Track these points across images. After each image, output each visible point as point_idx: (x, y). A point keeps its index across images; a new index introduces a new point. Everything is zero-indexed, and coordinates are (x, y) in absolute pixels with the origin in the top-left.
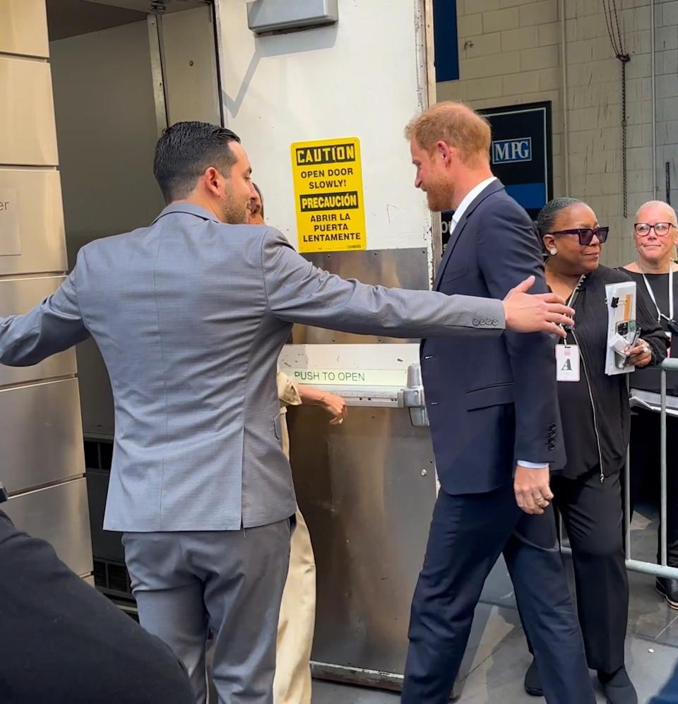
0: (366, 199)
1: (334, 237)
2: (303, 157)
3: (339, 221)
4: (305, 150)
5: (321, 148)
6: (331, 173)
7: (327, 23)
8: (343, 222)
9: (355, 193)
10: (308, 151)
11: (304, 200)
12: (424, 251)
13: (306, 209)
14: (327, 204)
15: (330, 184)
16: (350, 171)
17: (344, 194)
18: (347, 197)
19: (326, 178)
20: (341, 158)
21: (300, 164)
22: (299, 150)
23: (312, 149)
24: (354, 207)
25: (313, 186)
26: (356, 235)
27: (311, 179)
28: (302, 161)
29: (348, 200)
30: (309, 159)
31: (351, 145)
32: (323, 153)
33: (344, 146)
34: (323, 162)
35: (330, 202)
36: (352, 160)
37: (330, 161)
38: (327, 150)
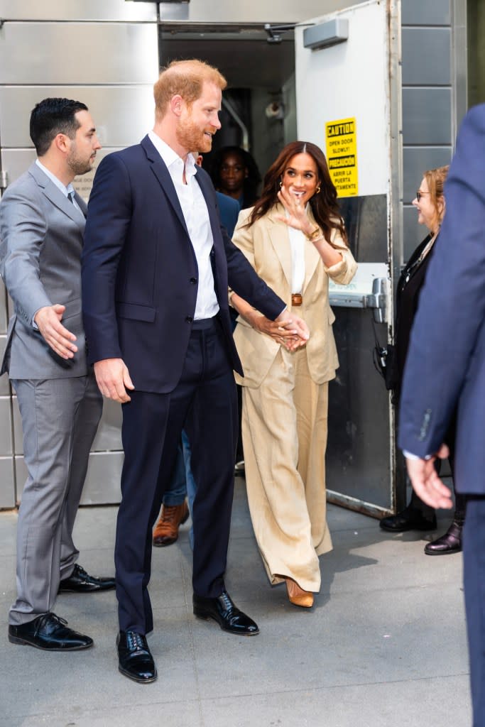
0: (359, 160)
1: (344, 187)
2: (330, 131)
3: (345, 176)
4: (331, 126)
5: (339, 125)
6: (344, 142)
7: (343, 40)
8: (348, 177)
9: (353, 156)
10: (333, 128)
11: (331, 161)
12: (385, 196)
14: (341, 164)
15: (342, 150)
16: (351, 141)
17: (348, 157)
18: (350, 158)
19: (341, 146)
20: (347, 132)
21: (329, 137)
22: (329, 127)
23: (334, 126)
24: (353, 165)
25: (334, 152)
26: (354, 186)
27: (334, 147)
28: (330, 135)
29: (350, 161)
30: (333, 133)
31: (352, 123)
32: (339, 129)
33: (349, 123)
34: (340, 134)
35: (343, 162)
36: (352, 133)
37: (343, 134)
38: (341, 126)
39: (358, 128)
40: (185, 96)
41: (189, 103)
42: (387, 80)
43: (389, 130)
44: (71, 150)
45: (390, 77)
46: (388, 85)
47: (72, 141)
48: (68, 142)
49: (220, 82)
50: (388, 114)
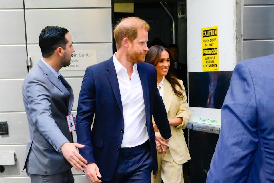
0: (220, 51)
1: (211, 66)
2: (204, 34)
3: (212, 60)
4: (205, 31)
5: (209, 30)
6: (211, 40)
8: (213, 60)
9: (216, 48)
10: (206, 32)
11: (204, 51)
13: (204, 55)
14: (209, 53)
15: (210, 45)
16: (215, 39)
17: (213, 49)
18: (214, 50)
19: (210, 43)
20: (213, 34)
21: (203, 37)
22: (203, 31)
23: (206, 31)
24: (216, 54)
25: (206, 45)
26: (216, 65)
27: (206, 43)
28: (204, 36)
29: (214, 51)
30: (206, 35)
31: (216, 29)
32: (209, 32)
33: (214, 30)
34: (209, 36)
35: (210, 52)
36: (216, 35)
37: (211, 36)
38: (210, 31)
39: (219, 33)
40: (130, 37)
41: (131, 41)
42: (236, 6)
43: (235, 35)
44: (64, 55)
45: (237, 3)
46: (235, 8)
47: (65, 50)
48: (62, 51)
49: (146, 27)
50: (235, 25)
